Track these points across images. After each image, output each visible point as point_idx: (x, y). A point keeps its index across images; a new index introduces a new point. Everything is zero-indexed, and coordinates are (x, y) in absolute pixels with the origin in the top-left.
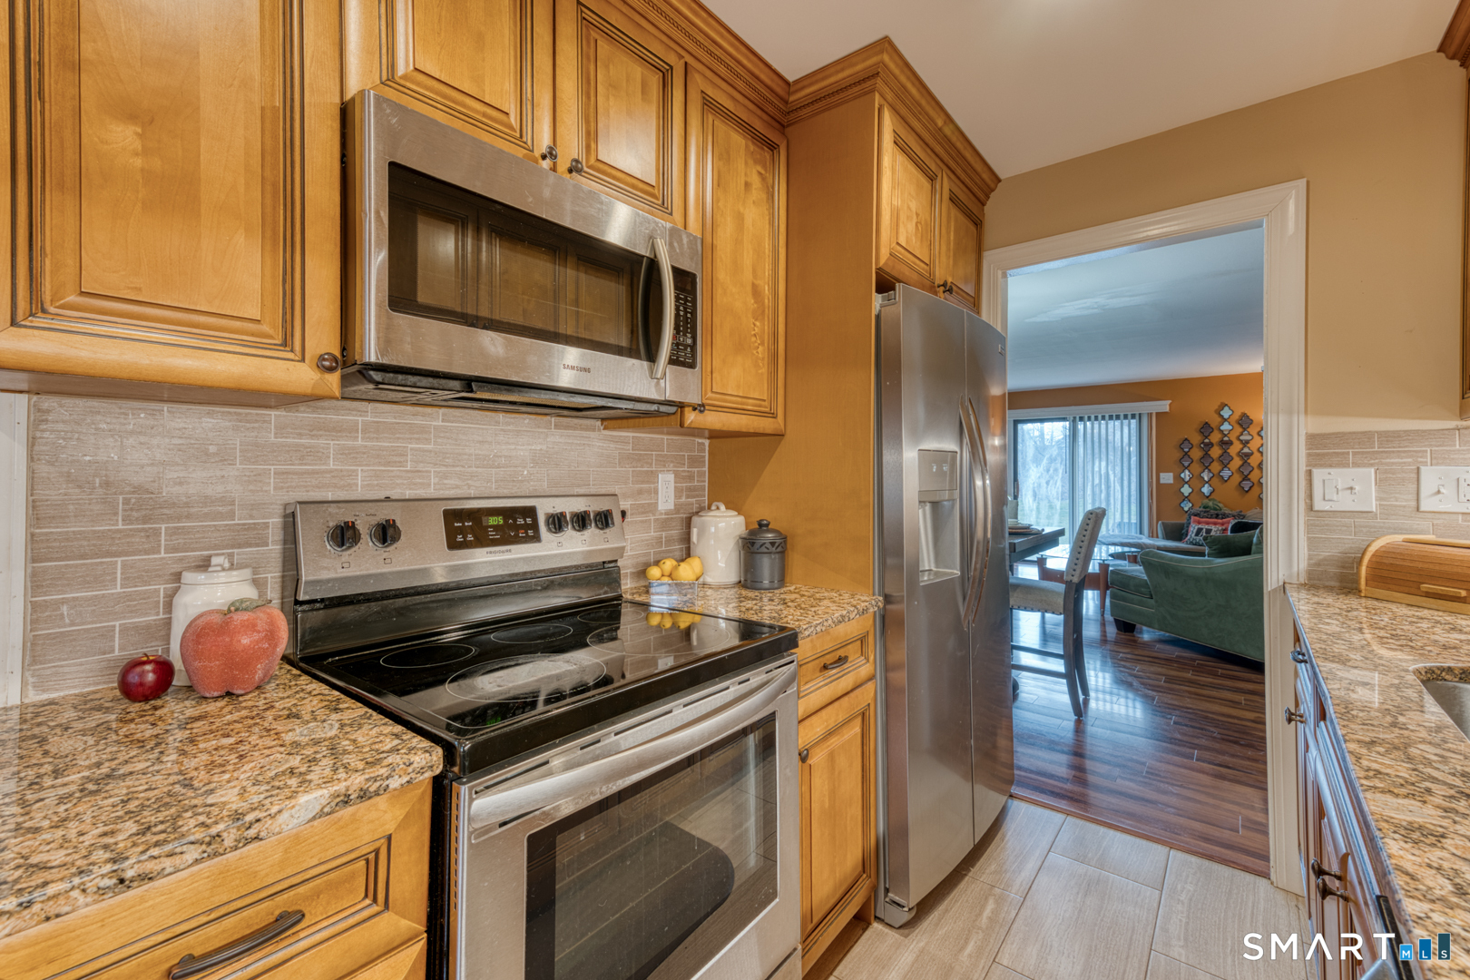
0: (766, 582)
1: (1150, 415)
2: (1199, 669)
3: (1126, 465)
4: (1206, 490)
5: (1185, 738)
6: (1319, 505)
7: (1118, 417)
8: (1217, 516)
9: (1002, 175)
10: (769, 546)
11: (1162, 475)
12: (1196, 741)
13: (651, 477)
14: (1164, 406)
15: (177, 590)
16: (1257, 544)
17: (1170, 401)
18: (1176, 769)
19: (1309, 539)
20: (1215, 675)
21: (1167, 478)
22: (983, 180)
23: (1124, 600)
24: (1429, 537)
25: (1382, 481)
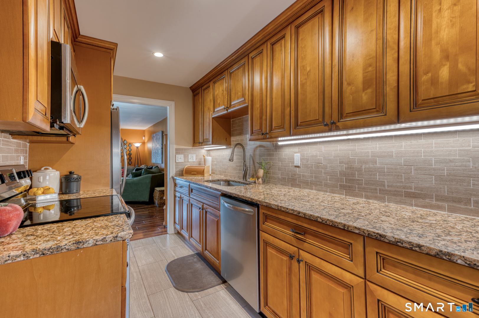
5: (139, 220)
6: (177, 161)
10: (77, 179)
13: (19, 157)
16: (143, 173)
18: (142, 226)
19: (176, 167)
24: (189, 166)
25: (184, 157)
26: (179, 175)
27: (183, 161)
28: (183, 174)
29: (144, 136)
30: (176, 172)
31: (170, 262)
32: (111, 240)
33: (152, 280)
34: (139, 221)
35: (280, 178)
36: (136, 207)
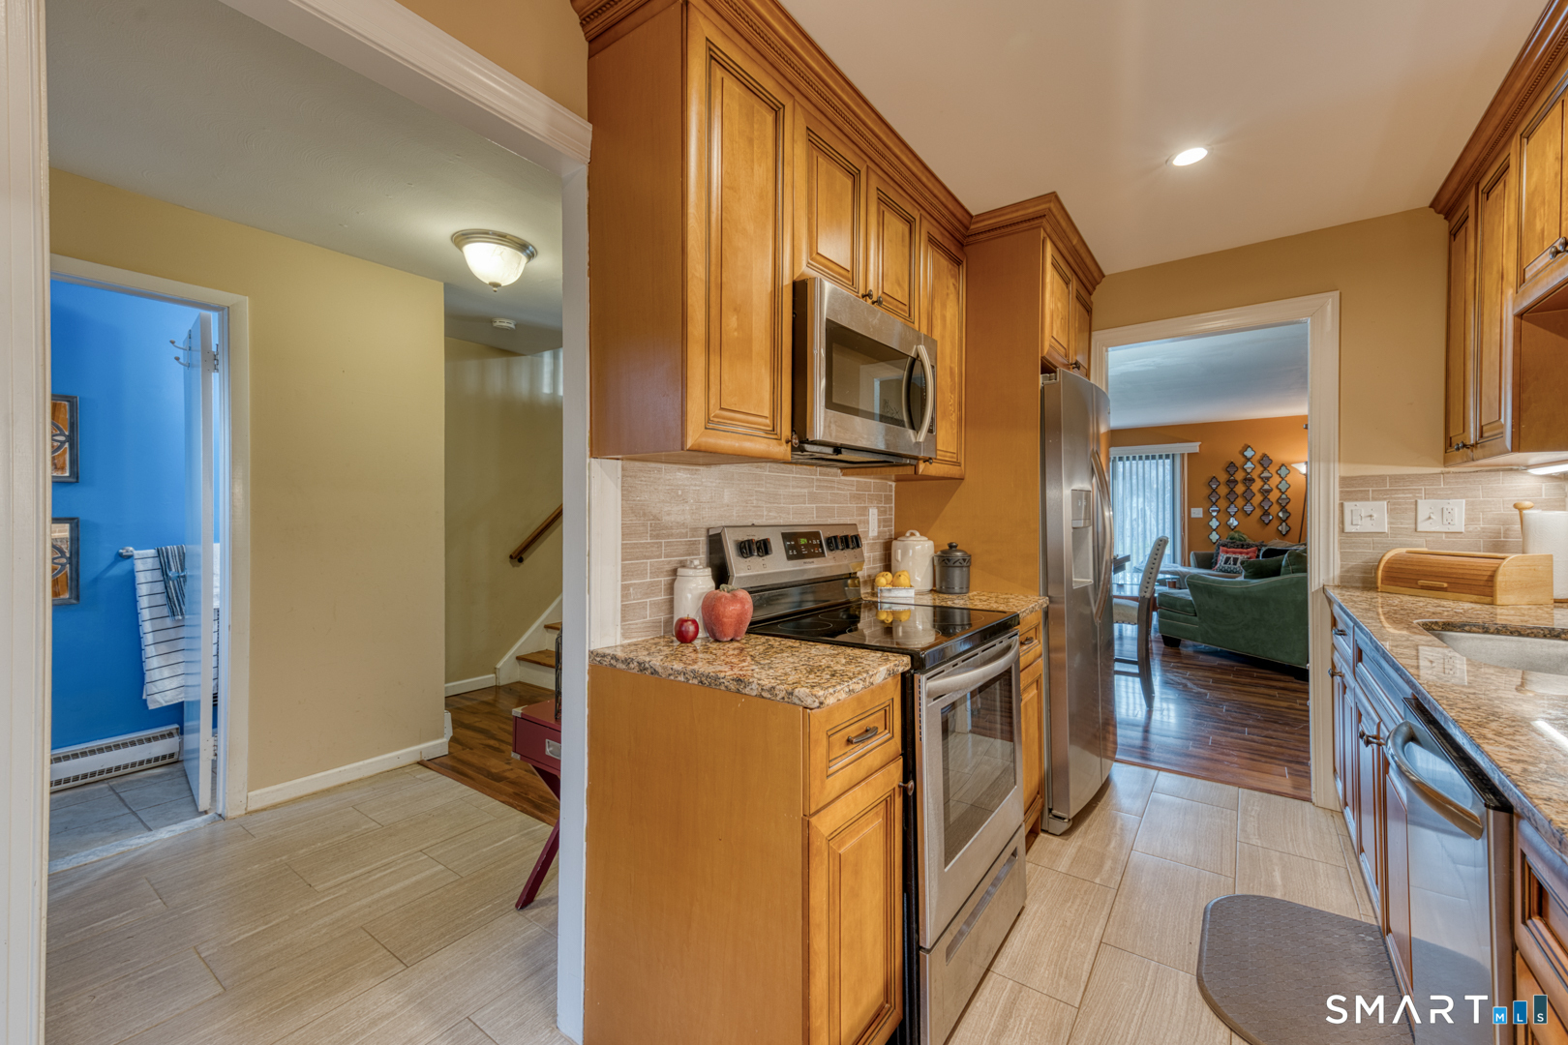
0: (957, 589)
1: (1182, 455)
2: (1237, 673)
3: (1160, 500)
4: (1233, 522)
5: (1236, 721)
6: (1348, 528)
7: (1154, 457)
8: (1242, 547)
9: (1106, 273)
10: (962, 561)
11: (1193, 510)
12: (1245, 722)
13: (866, 509)
14: (1194, 447)
15: (674, 580)
16: (1285, 567)
17: (1200, 443)
18: (1233, 740)
19: (1341, 553)
20: (1252, 677)
21: (1197, 513)
22: (1094, 277)
23: (1171, 618)
25: (1390, 511)
26: (1357, 588)
27: (1386, 529)
28: (1376, 582)
30: (1348, 571)
31: (1246, 898)
32: (783, 698)
33: (1143, 908)
34: (1232, 723)
36: (1257, 677)
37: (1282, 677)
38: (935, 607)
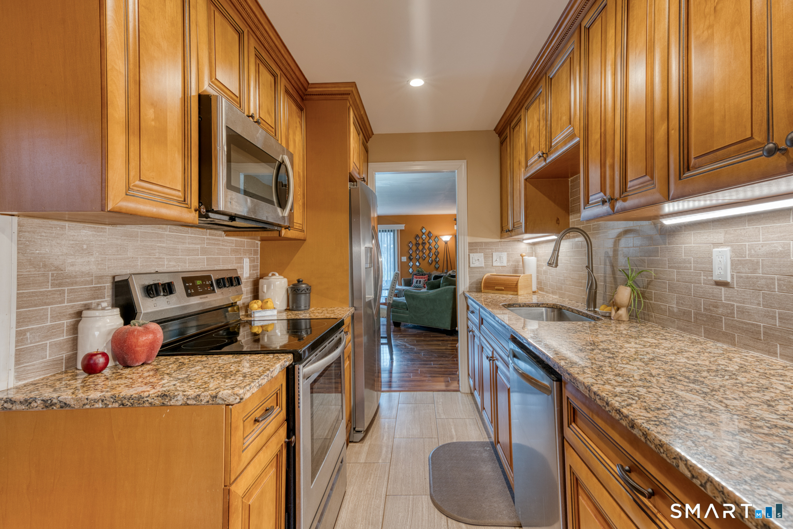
0: (303, 307)
1: (398, 230)
2: (425, 336)
3: (389, 253)
4: (418, 263)
5: (428, 359)
6: (472, 265)
7: (386, 231)
8: (422, 275)
9: (374, 133)
10: (306, 290)
11: (402, 258)
12: (431, 359)
13: (241, 259)
14: (402, 227)
16: (442, 284)
17: (404, 225)
18: (428, 369)
19: (469, 276)
20: (431, 337)
21: (404, 259)
22: (369, 134)
23: (397, 312)
24: (495, 274)
25: (485, 257)
26: (474, 291)
27: (483, 265)
28: (481, 289)
29: (456, 224)
30: (471, 284)
32: (208, 402)
33: (403, 468)
34: (426, 361)
35: (675, 310)
36: (433, 337)
37: (441, 335)
38: (288, 320)
